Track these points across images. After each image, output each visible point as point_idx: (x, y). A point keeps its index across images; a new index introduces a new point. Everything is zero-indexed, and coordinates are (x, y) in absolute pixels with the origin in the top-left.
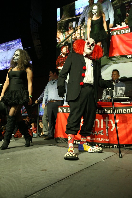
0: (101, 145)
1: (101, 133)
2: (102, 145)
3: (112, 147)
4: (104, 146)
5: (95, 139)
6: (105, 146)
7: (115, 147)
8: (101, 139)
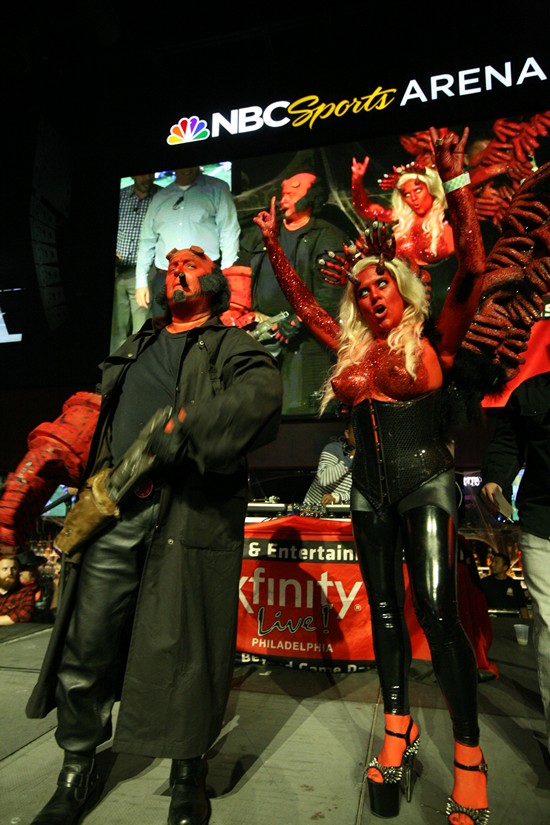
0: (306, 665)
1: (306, 625)
2: (308, 667)
3: (340, 670)
4: (315, 668)
5: (288, 645)
6: (320, 669)
7: (349, 670)
8: (305, 647)
